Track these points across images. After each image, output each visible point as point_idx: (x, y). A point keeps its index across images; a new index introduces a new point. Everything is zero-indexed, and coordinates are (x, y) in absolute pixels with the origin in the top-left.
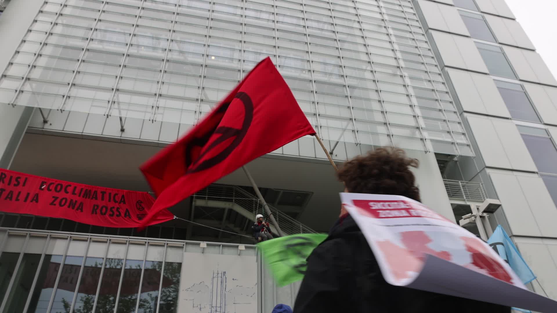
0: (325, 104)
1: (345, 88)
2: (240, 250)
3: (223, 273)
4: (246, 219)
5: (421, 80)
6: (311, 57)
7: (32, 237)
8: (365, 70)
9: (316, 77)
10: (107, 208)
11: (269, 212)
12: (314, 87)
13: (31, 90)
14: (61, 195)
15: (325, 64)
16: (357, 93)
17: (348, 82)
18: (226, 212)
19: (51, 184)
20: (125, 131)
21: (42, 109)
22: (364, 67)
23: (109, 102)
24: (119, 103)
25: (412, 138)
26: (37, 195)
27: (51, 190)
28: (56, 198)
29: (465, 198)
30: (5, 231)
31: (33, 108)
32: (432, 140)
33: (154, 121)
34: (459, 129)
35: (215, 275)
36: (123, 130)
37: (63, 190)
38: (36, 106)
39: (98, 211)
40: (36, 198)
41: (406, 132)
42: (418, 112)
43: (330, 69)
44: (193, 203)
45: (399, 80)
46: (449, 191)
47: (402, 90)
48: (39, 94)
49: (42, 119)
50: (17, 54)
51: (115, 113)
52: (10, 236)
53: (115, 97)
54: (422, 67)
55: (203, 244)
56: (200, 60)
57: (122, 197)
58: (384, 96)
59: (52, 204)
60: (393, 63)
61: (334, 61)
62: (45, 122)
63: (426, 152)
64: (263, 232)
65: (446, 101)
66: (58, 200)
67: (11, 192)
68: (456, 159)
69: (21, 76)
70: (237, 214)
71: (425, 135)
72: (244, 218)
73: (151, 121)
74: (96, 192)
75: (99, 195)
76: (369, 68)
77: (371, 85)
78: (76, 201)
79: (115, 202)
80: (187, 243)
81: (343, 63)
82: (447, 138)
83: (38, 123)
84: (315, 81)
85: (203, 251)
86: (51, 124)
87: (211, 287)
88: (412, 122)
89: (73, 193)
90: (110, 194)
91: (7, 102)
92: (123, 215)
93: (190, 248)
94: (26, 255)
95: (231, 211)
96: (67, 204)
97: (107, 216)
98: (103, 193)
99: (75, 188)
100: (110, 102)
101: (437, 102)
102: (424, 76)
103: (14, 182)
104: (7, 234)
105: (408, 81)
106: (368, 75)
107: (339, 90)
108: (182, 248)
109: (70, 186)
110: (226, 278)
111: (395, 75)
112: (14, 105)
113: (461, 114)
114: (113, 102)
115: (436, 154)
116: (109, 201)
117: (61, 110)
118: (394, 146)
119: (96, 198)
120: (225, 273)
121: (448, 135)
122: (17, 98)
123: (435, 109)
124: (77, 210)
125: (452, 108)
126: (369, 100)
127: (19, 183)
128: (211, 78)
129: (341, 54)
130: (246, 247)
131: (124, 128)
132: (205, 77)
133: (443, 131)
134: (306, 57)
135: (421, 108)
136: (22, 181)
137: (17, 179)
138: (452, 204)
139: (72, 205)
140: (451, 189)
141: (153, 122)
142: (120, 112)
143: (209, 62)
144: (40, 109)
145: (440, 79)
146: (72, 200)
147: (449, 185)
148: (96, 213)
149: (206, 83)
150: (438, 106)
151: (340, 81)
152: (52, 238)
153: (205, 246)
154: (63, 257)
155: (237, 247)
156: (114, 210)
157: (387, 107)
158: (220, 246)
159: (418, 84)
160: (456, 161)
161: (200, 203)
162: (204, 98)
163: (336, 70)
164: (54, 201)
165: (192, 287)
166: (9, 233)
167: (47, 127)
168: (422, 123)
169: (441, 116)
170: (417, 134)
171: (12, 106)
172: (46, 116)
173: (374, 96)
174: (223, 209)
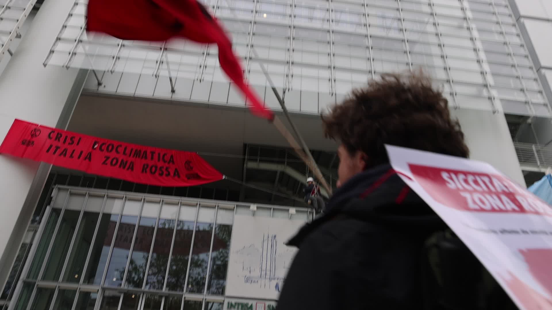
0: (382, 61)
1: (403, 44)
2: (291, 215)
3: (273, 237)
4: (299, 182)
5: (491, 32)
6: (368, 10)
7: (91, 196)
8: (427, 23)
9: (372, 31)
10: (156, 167)
11: (320, 175)
12: (370, 42)
13: (83, 52)
14: (113, 154)
15: (384, 17)
16: (417, 48)
17: (407, 36)
18: (278, 174)
19: (103, 144)
20: (176, 92)
21: (95, 71)
22: (426, 20)
23: (157, 62)
24: (168, 63)
25: (478, 96)
26: (90, 154)
27: (102, 151)
28: (107, 158)
29: (539, 163)
30: (67, 190)
31: (87, 70)
32: (502, 100)
33: (202, 81)
34: (535, 86)
35: (266, 238)
36: (173, 91)
37: (114, 151)
38: (90, 68)
39: (148, 170)
40: (89, 157)
41: (473, 90)
42: (486, 67)
43: (388, 23)
44: (245, 165)
45: (465, 33)
46: (520, 157)
47: (469, 44)
48: (92, 56)
49: (96, 82)
50: (70, 17)
51: (164, 73)
52: (71, 194)
53: (164, 57)
54: (494, 18)
55: (253, 207)
56: (249, 17)
57: (171, 157)
58: (447, 51)
59: (104, 163)
60: (460, 14)
61: (392, 14)
62: (99, 84)
63: (494, 112)
64: (313, 196)
65: (520, 56)
66: (110, 160)
67: (66, 150)
68: (529, 121)
69: (74, 38)
70: (289, 177)
71: (494, 93)
72: (296, 181)
73: (199, 81)
74: (145, 152)
75: (149, 155)
76: (431, 20)
77: (433, 40)
78: (127, 162)
79: (165, 162)
80: (237, 206)
81: (402, 15)
82: (521, 97)
83: (92, 86)
84: (370, 37)
85: (254, 214)
86: (105, 86)
87: (261, 250)
88: (479, 80)
89: (124, 153)
90: (159, 154)
91: (62, 64)
92: (172, 174)
93: (240, 210)
94: (86, 214)
95: (283, 174)
96: (119, 164)
97: (157, 174)
98: (152, 153)
99: (125, 149)
100: (159, 62)
101: (509, 56)
102: (494, 28)
103: (68, 141)
104: (69, 192)
105: (475, 34)
106: (430, 29)
107: (397, 46)
108: (232, 210)
109: (121, 146)
110: (276, 242)
111: (460, 27)
112: (67, 68)
113: (538, 71)
114: (161, 62)
115: (507, 116)
116: (159, 160)
117: (111, 71)
118: (457, 105)
119: (146, 158)
120: (275, 237)
121: (521, 94)
122: (70, 60)
123: (506, 65)
124: (128, 169)
125: (528, 62)
126: (430, 55)
127: (73, 143)
128: (260, 35)
129: (400, 5)
130: (297, 211)
131: (175, 88)
132: (254, 34)
133: (515, 89)
134: (362, 10)
135: (490, 63)
136: (76, 140)
137: (71, 139)
138: (523, 171)
139: (123, 165)
140: (523, 155)
141: (200, 82)
142: (169, 72)
143: (258, 18)
144: (94, 71)
145: (514, 30)
146: (122, 160)
147: (522, 150)
148: (146, 172)
149: (255, 41)
150: (509, 60)
151: (399, 36)
152: (109, 197)
153: (255, 209)
154: (119, 217)
155: (288, 210)
156: (164, 170)
157: (450, 63)
158: (271, 209)
159: (487, 37)
160: (530, 124)
161: (251, 165)
162: (253, 56)
163: (395, 24)
164: (105, 161)
165: (242, 250)
166: (70, 192)
167: (102, 89)
168: (490, 80)
169: (514, 72)
170: (485, 93)
171: (66, 68)
172: (100, 78)
173: (436, 50)
174: (275, 172)
